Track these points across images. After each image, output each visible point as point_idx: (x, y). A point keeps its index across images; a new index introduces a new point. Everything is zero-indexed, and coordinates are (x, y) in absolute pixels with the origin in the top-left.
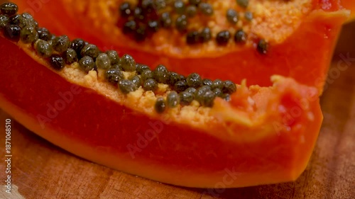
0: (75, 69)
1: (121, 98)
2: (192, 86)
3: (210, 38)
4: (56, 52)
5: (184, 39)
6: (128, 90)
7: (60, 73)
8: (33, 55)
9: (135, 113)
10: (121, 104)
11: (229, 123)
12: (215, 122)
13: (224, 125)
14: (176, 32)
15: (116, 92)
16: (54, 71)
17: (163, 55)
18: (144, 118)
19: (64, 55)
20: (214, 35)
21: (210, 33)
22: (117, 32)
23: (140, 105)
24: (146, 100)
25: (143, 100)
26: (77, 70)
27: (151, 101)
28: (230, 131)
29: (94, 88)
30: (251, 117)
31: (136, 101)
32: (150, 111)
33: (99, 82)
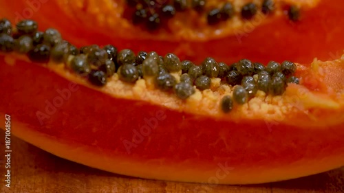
0: (116, 81)
1: (178, 104)
2: (247, 75)
3: (234, 13)
4: (93, 67)
5: (204, 20)
6: (187, 94)
7: (103, 90)
8: (68, 75)
9: (197, 118)
10: (181, 111)
11: (311, 110)
12: (295, 111)
13: (306, 112)
14: (193, 13)
15: (171, 98)
16: (96, 88)
17: (183, 41)
18: (208, 122)
19: (103, 68)
20: (238, 9)
21: (233, 9)
22: (125, 24)
23: (203, 108)
24: (209, 101)
25: (207, 102)
26: (120, 82)
27: (215, 101)
28: (313, 118)
29: (146, 99)
30: (334, 98)
31: (198, 105)
32: (215, 112)
33: (149, 91)
